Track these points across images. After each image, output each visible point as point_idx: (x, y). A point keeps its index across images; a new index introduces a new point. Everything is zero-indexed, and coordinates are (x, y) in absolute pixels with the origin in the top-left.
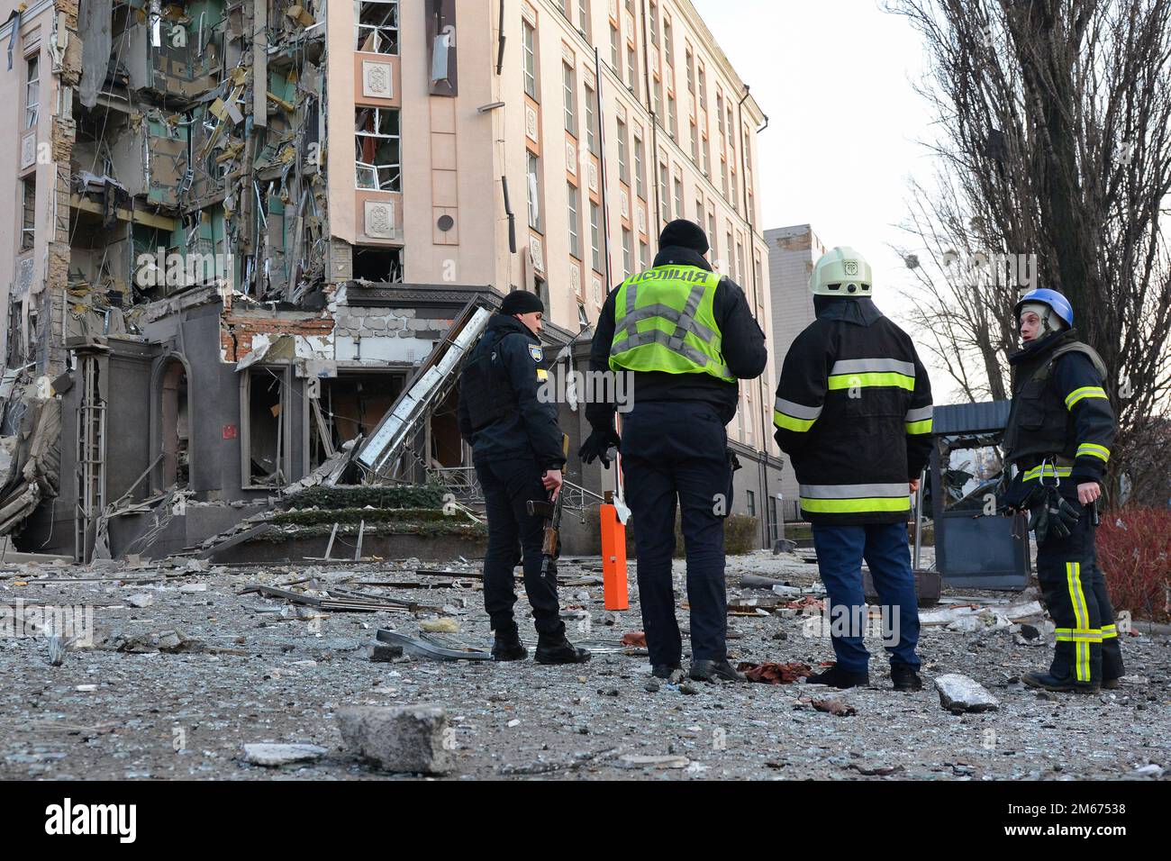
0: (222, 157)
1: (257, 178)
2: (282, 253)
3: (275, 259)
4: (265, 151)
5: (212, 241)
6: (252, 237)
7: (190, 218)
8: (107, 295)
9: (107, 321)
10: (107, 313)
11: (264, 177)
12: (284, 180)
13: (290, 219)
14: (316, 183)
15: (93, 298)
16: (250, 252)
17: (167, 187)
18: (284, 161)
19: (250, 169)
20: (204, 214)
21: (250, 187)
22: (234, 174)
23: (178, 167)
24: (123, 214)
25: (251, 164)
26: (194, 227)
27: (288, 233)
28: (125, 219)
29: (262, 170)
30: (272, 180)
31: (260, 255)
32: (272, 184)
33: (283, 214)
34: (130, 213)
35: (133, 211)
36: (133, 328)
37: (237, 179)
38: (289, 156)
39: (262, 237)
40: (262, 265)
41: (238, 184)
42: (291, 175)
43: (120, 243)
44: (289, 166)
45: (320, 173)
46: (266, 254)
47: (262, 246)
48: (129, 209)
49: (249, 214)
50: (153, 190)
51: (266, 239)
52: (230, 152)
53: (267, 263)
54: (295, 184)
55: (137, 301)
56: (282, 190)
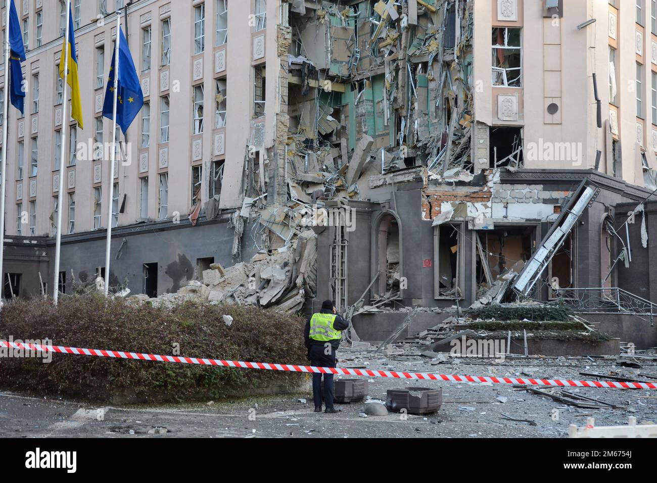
0: (384, 44)
1: (409, 61)
2: (426, 114)
3: (422, 119)
4: (415, 42)
5: (373, 101)
6: (406, 103)
7: (356, 83)
8: (304, 142)
9: (307, 162)
10: (306, 156)
11: (415, 61)
12: (430, 64)
13: (432, 90)
14: (454, 67)
15: (296, 145)
16: (404, 113)
17: (342, 62)
18: (430, 50)
19: (405, 55)
20: (367, 82)
21: (405, 68)
22: (392, 57)
23: (349, 48)
24: (312, 83)
25: (406, 51)
26: (360, 91)
27: (431, 100)
28: (314, 86)
29: (414, 55)
30: (420, 63)
31: (411, 115)
32: (420, 65)
33: (427, 87)
34: (317, 82)
35: (318, 80)
36: (324, 167)
37: (394, 61)
38: (434, 46)
39: (412, 104)
40: (413, 124)
41: (395, 64)
42: (435, 59)
43: (309, 102)
44: (434, 54)
45: (457, 61)
46: (415, 116)
47: (413, 109)
48: (317, 79)
49: (404, 87)
50: (333, 65)
51: (416, 105)
52: (389, 41)
53: (416, 122)
54: (438, 67)
55: (321, 143)
56: (428, 71)
